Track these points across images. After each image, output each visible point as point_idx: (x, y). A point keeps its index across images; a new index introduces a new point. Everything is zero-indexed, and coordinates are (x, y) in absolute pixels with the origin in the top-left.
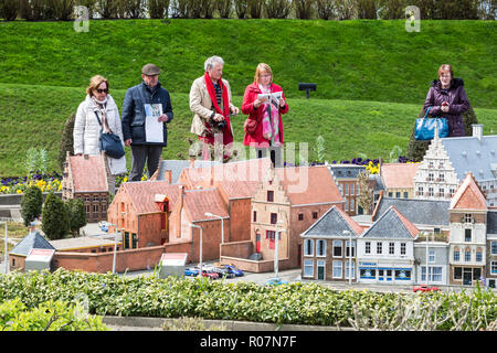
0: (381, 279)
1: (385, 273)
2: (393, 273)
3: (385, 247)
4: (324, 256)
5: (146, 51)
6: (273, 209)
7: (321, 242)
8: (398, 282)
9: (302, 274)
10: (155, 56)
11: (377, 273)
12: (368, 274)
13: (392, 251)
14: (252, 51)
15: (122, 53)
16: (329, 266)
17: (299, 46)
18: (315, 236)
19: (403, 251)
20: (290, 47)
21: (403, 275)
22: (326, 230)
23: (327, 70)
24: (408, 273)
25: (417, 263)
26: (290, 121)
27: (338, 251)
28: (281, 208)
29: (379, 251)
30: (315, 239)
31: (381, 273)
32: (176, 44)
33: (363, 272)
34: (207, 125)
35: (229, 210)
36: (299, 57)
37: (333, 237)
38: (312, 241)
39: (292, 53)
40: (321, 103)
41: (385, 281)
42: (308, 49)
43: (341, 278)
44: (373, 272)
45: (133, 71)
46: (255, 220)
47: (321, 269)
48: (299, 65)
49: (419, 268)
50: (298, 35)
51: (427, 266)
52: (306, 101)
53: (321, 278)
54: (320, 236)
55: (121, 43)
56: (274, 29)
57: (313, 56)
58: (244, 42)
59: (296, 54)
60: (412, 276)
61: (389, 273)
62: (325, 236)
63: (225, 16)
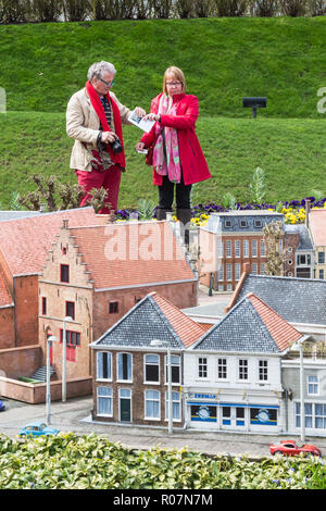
0: (226, 422)
1: (233, 412)
2: (247, 413)
3: (233, 367)
4: (130, 381)
5: (56, 62)
6: (68, 295)
7: (125, 357)
8: (256, 428)
9: (93, 412)
10: (69, 68)
11: (219, 412)
12: (204, 413)
13: (243, 374)
14: (193, 59)
15: (26, 66)
16: (139, 397)
17: (256, 51)
18: (113, 346)
19: (263, 375)
20: (245, 52)
21: (263, 417)
22: (132, 336)
23: (291, 81)
24: (273, 414)
25: (287, 395)
26: (227, 147)
27: (153, 373)
28: (81, 293)
29: (222, 373)
30: (114, 352)
31: (226, 412)
32: (97, 52)
33: (195, 409)
34: (96, 154)
35: (14, 294)
36: (255, 65)
37: (144, 348)
38: (110, 356)
39: (246, 60)
40: (272, 122)
41: (233, 426)
42: (268, 54)
43: (159, 419)
44: (213, 411)
45: (39, 88)
46: (44, 312)
47: (125, 403)
48: (254, 76)
49: (292, 405)
50: (254, 37)
51: (301, 400)
52: (252, 121)
53: (125, 418)
54: (124, 347)
55: (26, 53)
56: (224, 30)
57: (273, 64)
58: (184, 48)
59: (252, 61)
60: (280, 419)
61: (240, 413)
62: (130, 347)
63: (165, 16)
